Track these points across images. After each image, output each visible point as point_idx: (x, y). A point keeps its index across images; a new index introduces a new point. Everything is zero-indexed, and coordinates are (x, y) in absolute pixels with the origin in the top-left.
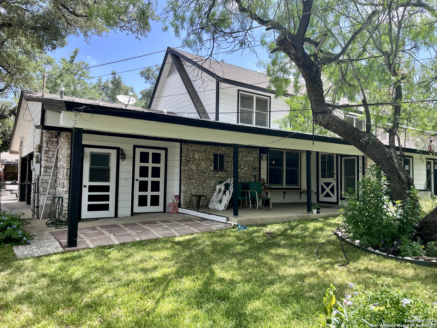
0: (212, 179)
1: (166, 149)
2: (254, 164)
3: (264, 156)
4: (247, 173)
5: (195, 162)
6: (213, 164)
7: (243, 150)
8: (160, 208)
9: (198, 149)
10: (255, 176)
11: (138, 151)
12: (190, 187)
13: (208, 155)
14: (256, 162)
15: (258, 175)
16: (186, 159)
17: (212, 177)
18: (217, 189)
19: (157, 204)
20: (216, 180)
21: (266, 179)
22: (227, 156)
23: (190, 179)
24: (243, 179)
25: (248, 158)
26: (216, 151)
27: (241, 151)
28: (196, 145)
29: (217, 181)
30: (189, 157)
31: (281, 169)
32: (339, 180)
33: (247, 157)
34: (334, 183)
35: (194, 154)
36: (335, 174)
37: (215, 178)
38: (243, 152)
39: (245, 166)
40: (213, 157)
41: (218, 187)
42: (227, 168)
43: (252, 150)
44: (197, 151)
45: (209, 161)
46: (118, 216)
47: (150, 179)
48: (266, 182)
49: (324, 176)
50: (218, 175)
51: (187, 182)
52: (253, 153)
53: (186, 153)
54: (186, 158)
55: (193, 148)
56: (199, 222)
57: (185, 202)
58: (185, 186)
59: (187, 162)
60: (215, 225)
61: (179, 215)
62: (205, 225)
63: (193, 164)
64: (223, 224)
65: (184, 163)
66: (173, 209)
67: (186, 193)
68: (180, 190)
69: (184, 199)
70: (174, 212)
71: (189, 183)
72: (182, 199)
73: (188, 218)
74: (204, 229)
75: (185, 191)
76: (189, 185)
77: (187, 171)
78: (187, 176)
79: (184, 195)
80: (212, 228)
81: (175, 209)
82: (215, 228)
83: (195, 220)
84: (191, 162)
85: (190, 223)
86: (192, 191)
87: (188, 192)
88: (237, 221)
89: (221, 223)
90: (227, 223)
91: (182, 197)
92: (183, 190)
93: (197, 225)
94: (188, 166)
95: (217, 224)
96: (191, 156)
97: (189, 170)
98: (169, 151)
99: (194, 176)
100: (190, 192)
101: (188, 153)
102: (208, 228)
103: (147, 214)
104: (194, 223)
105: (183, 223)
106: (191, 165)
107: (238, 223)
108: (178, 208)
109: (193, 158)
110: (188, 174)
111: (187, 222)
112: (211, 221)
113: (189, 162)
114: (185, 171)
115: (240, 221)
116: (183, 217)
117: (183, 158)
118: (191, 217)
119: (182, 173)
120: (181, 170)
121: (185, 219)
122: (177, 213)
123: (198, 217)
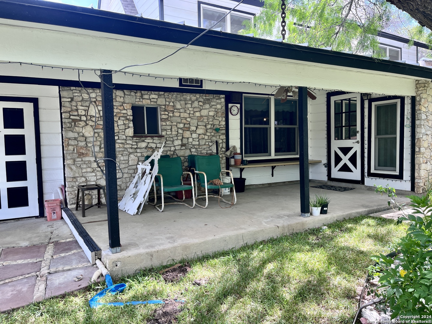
0: (130, 153)
1: (35, 101)
2: (216, 122)
3: (235, 108)
4: (204, 139)
5: (91, 123)
6: (131, 125)
7: (194, 98)
9: (95, 98)
10: (217, 142)
12: (84, 171)
13: (119, 108)
14: (220, 119)
15: (225, 141)
16: (69, 118)
17: (132, 148)
18: (140, 171)
19: (24, 203)
20: (139, 155)
21: (238, 146)
22: (161, 109)
23: (81, 155)
24: (196, 148)
25: (204, 113)
26: (138, 100)
27: (190, 99)
28: (91, 91)
29: (142, 156)
30: (76, 113)
31: (267, 128)
32: (366, 142)
33: (203, 111)
34: (357, 148)
35: (89, 107)
36: (358, 132)
37: (138, 150)
38: (193, 102)
39: (198, 125)
40: (130, 112)
41: (140, 167)
42: (162, 131)
43: (210, 96)
44: (95, 102)
45: (123, 119)
48: (239, 151)
49: (339, 137)
50: (143, 145)
51: (74, 161)
52: (213, 103)
53: (69, 105)
54: (70, 115)
55: (86, 96)
56: (45, 258)
57: (73, 198)
58: (71, 169)
59: (73, 124)
60: (64, 271)
61: (51, 227)
62: (38, 273)
63: (87, 126)
64: (85, 267)
65: (66, 125)
66: (49, 213)
67: (74, 182)
68: (65, 177)
69: (72, 192)
70: (53, 218)
71: (80, 163)
72: (67, 193)
73: (50, 238)
74: (10, 294)
75: (72, 178)
76: (82, 166)
77: (74, 141)
78: (74, 150)
79: (71, 186)
80: (37, 289)
81: (55, 213)
82: (39, 293)
83: (51, 247)
84: (81, 123)
85: (21, 261)
86: (88, 177)
87: (78, 179)
88: (111, 263)
89: (81, 266)
90: (96, 264)
91: (66, 189)
92: (68, 177)
93: (20, 274)
94: (75, 130)
95: (69, 270)
96: (81, 112)
97: (77, 138)
98: (41, 105)
99: (90, 149)
100: (84, 179)
101: (74, 106)
102: (25, 289)
103: (3, 223)
104: (30, 261)
105: (5, 261)
106: (81, 128)
107: (112, 268)
108: (61, 209)
109: (86, 115)
110: (77, 147)
111: (20, 258)
112: (74, 254)
113: (77, 124)
114: (69, 139)
115: (120, 261)
116: (47, 234)
117: (63, 117)
118: (60, 235)
119: (64, 145)
120: (62, 139)
121: (39, 242)
122: (59, 218)
123: (72, 236)
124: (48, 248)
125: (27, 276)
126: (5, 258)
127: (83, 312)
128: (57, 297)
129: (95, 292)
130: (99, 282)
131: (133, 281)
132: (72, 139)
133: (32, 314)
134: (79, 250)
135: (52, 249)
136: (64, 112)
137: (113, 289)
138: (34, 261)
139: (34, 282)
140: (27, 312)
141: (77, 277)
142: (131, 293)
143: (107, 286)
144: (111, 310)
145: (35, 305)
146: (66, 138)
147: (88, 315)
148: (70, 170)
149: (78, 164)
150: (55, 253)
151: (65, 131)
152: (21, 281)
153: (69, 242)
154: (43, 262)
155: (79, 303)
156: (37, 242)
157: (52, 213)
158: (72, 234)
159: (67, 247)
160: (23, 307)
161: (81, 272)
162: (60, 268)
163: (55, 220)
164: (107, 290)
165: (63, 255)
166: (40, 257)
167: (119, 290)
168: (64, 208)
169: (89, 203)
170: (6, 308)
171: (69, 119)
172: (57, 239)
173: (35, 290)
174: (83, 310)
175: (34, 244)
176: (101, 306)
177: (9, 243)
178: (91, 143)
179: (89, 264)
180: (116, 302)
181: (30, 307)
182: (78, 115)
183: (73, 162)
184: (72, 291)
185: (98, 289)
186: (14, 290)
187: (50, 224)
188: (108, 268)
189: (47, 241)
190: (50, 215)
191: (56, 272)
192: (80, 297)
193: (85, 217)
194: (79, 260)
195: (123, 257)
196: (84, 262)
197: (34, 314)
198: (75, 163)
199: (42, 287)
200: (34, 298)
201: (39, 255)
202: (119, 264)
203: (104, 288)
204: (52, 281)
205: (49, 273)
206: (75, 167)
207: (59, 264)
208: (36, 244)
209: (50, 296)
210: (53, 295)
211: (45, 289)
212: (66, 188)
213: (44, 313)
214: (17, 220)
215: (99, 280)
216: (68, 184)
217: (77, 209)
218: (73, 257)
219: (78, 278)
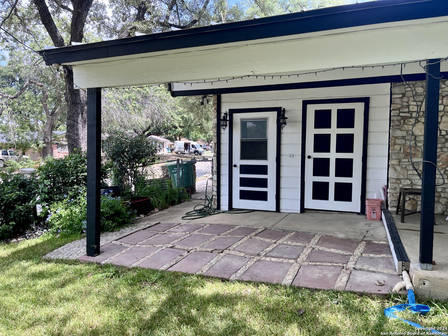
1: (366, 101)
5: (423, 120)
8: (354, 205)
11: (311, 109)
16: (399, 115)
19: (348, 198)
23: (408, 155)
30: (407, 110)
35: (423, 102)
46: (281, 211)
47: (333, 155)
51: (400, 161)
53: (400, 102)
54: (400, 112)
55: (420, 90)
56: (354, 254)
57: (394, 201)
58: (396, 170)
59: (402, 121)
60: (368, 271)
61: (369, 226)
62: (344, 265)
63: (419, 123)
64: (391, 275)
65: (394, 123)
66: (369, 212)
67: (398, 183)
68: (388, 178)
69: (394, 194)
70: (372, 218)
71: (406, 163)
72: (389, 195)
73: (365, 236)
74: (317, 275)
75: (396, 179)
76: (408, 168)
77: (401, 140)
78: (400, 150)
79: (393, 187)
80: (340, 279)
81: (374, 213)
82: (341, 283)
83: (363, 245)
84: (412, 120)
85: (334, 250)
86: (414, 180)
87: (403, 181)
88: (418, 279)
89: (387, 272)
90: (402, 275)
91: (388, 191)
92: (391, 178)
93: (330, 261)
94: (403, 128)
95: (374, 272)
96: (413, 108)
97: (405, 136)
98: (372, 104)
99: (420, 149)
100: (408, 182)
101: (405, 102)
102: (330, 275)
103: (329, 213)
104: (341, 252)
105: (321, 246)
106: (411, 126)
107: (418, 284)
108: (382, 210)
109: (419, 111)
110: (404, 146)
111: (333, 247)
112: (383, 258)
113: (406, 121)
114: (397, 138)
115: (429, 281)
116: (363, 231)
117: (392, 115)
118: (374, 235)
119: (390, 144)
120: (389, 138)
121: (354, 237)
122: (378, 219)
123: (386, 239)
124: (360, 245)
125: (335, 264)
126: (322, 243)
127: (376, 318)
128: (355, 293)
129: (393, 303)
130: (400, 295)
131: (441, 308)
132: (399, 138)
133: (330, 300)
134: (390, 256)
135: (364, 247)
136: (393, 110)
137: (414, 307)
138: (345, 254)
139: (339, 272)
140: (325, 296)
141: (378, 281)
142: (435, 320)
143: (408, 301)
144: (405, 327)
145: (334, 293)
146: (393, 137)
147: (380, 322)
148: (393, 171)
149: (404, 165)
150: (365, 252)
151: (392, 130)
152: (329, 267)
153: (382, 244)
154: (352, 256)
155: (375, 307)
156: (351, 237)
157: (372, 212)
158: (386, 237)
159: (378, 249)
160: (324, 290)
161: (385, 278)
162: (366, 267)
163: (374, 219)
164: (408, 306)
165: (372, 255)
166: (350, 251)
167: (421, 311)
168: (384, 209)
169: (412, 209)
170: (311, 286)
171: (398, 117)
172: (371, 239)
173: (338, 280)
174: (376, 316)
175: (349, 238)
176: (395, 319)
177: (329, 232)
178: (421, 142)
179: (395, 273)
180: (414, 322)
181: (330, 293)
182: (409, 112)
183: (398, 163)
184: (370, 292)
185: (398, 301)
186: (321, 273)
187: (368, 223)
188: (413, 283)
189: (361, 238)
190: (370, 214)
191: (361, 270)
192: (376, 302)
193: (404, 223)
194: (386, 265)
195: (433, 277)
196: (390, 269)
197: (331, 300)
198: (401, 163)
199: (345, 279)
200: (335, 286)
201: (350, 249)
202: (427, 283)
203: (404, 303)
204: (355, 277)
205: (355, 269)
206: (399, 168)
207: (366, 263)
208: (351, 238)
209: (349, 290)
210: (352, 290)
211: (347, 282)
212: (388, 189)
213: (340, 302)
214: (341, 213)
215: (400, 293)
216: (391, 185)
217: (397, 213)
218: (381, 261)
219: (379, 283)
